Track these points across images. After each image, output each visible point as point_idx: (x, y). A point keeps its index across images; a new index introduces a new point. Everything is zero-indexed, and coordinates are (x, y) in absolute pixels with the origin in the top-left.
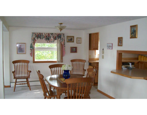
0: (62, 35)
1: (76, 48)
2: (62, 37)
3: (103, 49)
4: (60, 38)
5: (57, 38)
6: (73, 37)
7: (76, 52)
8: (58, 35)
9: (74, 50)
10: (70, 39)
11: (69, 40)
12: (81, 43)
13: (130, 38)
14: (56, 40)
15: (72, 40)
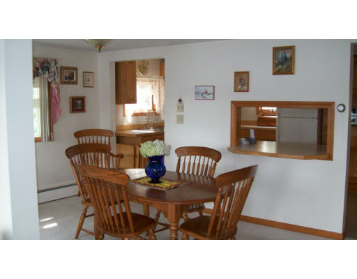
0: (53, 64)
1: (83, 99)
2: (53, 69)
3: (180, 100)
4: (48, 70)
5: (40, 71)
6: (76, 69)
7: (83, 110)
8: (43, 63)
9: (78, 105)
10: (67, 75)
11: (66, 79)
12: (92, 87)
13: (274, 74)
14: (38, 76)
15: (72, 78)
